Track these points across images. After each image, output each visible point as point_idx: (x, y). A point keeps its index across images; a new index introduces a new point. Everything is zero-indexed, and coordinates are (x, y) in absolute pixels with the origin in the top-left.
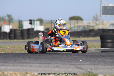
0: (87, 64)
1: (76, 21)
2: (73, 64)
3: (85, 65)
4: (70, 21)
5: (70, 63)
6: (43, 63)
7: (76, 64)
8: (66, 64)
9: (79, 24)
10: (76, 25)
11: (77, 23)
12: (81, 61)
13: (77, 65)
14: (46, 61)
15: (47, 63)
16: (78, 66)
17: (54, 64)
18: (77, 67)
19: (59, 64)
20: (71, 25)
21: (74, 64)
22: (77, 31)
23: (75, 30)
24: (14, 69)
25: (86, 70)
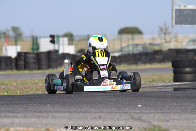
0: (150, 113)
1: (130, 36)
2: (127, 113)
3: (147, 113)
4: (119, 36)
5: (121, 111)
6: (75, 112)
7: (132, 111)
8: (115, 113)
9: (136, 42)
11: (133, 39)
12: (140, 106)
13: (133, 115)
14: (81, 108)
15: (82, 112)
16: (136, 116)
17: (95, 113)
18: (133, 118)
19: (102, 112)
20: (121, 42)
21: (129, 112)
22: (133, 54)
23: (129, 51)
24: (27, 124)
25: (150, 122)
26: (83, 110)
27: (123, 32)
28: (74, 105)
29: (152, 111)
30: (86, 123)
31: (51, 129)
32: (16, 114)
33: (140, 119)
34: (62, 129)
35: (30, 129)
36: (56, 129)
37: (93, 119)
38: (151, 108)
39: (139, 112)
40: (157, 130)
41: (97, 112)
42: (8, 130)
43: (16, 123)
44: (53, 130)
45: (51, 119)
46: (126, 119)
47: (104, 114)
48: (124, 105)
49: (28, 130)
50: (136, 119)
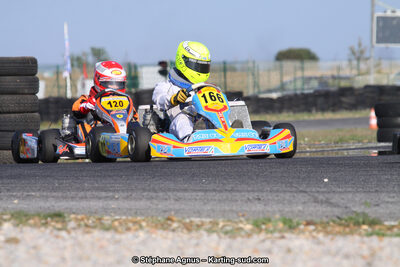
0: (345, 192)
1: (297, 64)
2: (305, 192)
3: (340, 192)
4: (278, 63)
5: (294, 189)
6: (214, 190)
8: (285, 192)
9: (308, 73)
10: (299, 74)
11: (302, 69)
12: (326, 180)
13: (316, 195)
14: (224, 184)
15: (226, 190)
16: (321, 197)
17: (248, 191)
18: (316, 201)
19: (262, 191)
20: (282, 75)
21: (308, 190)
22: (303, 94)
23: (295, 90)
24: (131, 209)
25: (346, 207)
26: (229, 187)
27: (283, 56)
28: (210, 179)
29: (350, 189)
30: (234, 208)
31: (175, 219)
32: (111, 194)
33: (328, 202)
34: (193, 219)
35: (139, 218)
36: (184, 218)
37: (246, 202)
38: (346, 183)
39: (325, 190)
40: (361, 220)
41: (253, 191)
42: (100, 219)
43: (113, 208)
44: (179, 221)
45: (173, 202)
46: (304, 203)
47: (264, 194)
48: (299, 178)
49: (135, 220)
50: (322, 202)
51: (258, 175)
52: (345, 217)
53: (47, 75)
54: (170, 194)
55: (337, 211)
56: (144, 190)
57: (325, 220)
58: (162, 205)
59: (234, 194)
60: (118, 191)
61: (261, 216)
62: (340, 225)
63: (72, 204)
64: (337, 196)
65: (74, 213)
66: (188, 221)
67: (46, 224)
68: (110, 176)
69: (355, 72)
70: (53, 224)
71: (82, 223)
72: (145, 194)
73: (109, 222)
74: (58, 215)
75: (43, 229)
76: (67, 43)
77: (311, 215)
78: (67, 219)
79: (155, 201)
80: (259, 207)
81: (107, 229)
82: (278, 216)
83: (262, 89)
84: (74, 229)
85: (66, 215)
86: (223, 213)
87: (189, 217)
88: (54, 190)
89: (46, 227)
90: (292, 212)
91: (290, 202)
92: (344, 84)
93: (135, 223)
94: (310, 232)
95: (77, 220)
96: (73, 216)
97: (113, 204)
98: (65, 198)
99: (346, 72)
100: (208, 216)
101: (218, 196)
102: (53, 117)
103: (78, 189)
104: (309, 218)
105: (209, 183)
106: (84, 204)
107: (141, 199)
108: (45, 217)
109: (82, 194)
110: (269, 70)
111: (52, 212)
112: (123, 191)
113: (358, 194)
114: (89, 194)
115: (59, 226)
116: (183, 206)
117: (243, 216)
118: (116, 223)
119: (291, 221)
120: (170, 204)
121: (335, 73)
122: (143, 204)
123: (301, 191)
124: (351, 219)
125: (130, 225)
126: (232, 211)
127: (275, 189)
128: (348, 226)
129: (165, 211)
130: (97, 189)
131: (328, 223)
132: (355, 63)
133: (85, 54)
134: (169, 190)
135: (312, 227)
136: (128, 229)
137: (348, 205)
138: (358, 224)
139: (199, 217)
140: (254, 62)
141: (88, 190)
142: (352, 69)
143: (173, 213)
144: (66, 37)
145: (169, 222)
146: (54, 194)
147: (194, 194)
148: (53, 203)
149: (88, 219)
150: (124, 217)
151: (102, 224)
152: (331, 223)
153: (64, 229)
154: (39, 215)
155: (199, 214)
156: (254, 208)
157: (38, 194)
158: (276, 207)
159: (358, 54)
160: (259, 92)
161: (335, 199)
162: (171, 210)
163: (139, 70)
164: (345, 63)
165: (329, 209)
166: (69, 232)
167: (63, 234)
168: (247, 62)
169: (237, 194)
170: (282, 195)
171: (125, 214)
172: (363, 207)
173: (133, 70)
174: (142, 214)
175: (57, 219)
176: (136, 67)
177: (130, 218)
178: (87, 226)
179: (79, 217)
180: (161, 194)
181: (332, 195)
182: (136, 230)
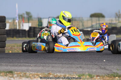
0: (111, 65)
1: (97, 19)
3: (109, 65)
4: (91, 18)
5: (93, 64)
6: (66, 64)
7: (100, 64)
10: (98, 22)
11: (99, 20)
12: (104, 61)
13: (101, 66)
14: (69, 61)
15: (70, 64)
16: (102, 67)
17: (77, 64)
18: (101, 68)
19: (82, 64)
20: (92, 22)
21: (98, 64)
24: (36, 70)
25: (111, 71)
27: (93, 16)
28: (64, 59)
29: (113, 64)
30: (72, 70)
31: (51, 74)
32: (30, 64)
33: (105, 69)
34: (58, 74)
35: (39, 73)
36: (54, 74)
37: (76, 68)
38: (111, 62)
39: (104, 64)
40: (116, 75)
41: (79, 64)
42: (25, 74)
43: (30, 70)
44: (53, 75)
45: (51, 68)
46: (96, 69)
47: (83, 65)
48: (95, 59)
49: (37, 74)
50: (103, 68)
51: (81, 59)
52: (110, 74)
53: (10, 21)
54: (50, 65)
55: (108, 72)
56: (41, 63)
57: (103, 75)
58: (47, 69)
59: (72, 65)
60: (32, 63)
61: (81, 73)
62: (108, 77)
63: (16, 68)
64: (108, 66)
65: (16, 71)
66: (56, 74)
67: (6, 75)
68: (30, 58)
69: (117, 22)
70: (9, 75)
71: (19, 75)
72: (42, 65)
73: (28, 75)
74: (11, 72)
75: (5, 77)
76: (17, 10)
77: (98, 73)
78: (14, 73)
79: (45, 67)
80: (81, 70)
81: (27, 77)
82: (87, 73)
83: (85, 27)
84: (16, 77)
85: (13, 72)
86: (68, 72)
87: (56, 73)
88: (10, 63)
89: (6, 76)
90: (92, 72)
91: (92, 68)
92: (113, 26)
93: (37, 75)
94: (98, 79)
95: (17, 74)
96: (16, 72)
97: (30, 68)
98: (13, 66)
99: (114, 22)
100: (63, 73)
101: (67, 66)
102: (12, 36)
103: (18, 63)
104: (98, 74)
105: (64, 61)
106: (20, 68)
107: (40, 67)
108: (6, 73)
109: (20, 64)
110: (88, 21)
111: (9, 71)
112: (34, 63)
113: (115, 66)
114: (22, 64)
115: (11, 76)
116: (55, 69)
117: (75, 73)
118: (31, 75)
119: (91, 75)
120: (50, 68)
121: (110, 22)
122: (40, 68)
123: (96, 65)
124: (112, 75)
125: (36, 76)
126: (71, 71)
127: (86, 63)
128: (111, 77)
129: (48, 71)
130: (25, 63)
131: (104, 76)
132: (117, 18)
133: (24, 14)
134: (50, 63)
135: (98, 78)
136: (35, 77)
137: (112, 70)
138: (115, 77)
139: (60, 73)
140: (82, 18)
141: (22, 63)
142: (116, 20)
143: (51, 72)
144: (17, 8)
145: (49, 75)
146: (10, 64)
147: (59, 65)
148: (9, 67)
149: (21, 73)
150: (34, 73)
151: (26, 75)
152: (105, 76)
153: (13, 77)
154: (4, 72)
155: (60, 72)
156: (79, 70)
157: (4, 64)
158: (86, 70)
159: (119, 16)
160: (84, 28)
161: (107, 67)
162: (50, 70)
163: (42, 20)
164: (114, 19)
165: (105, 71)
166: (14, 78)
167: (12, 79)
168: (80, 18)
169: (73, 65)
170: (89, 66)
171: (34, 72)
172: (117, 70)
173: (40, 20)
174: (40, 72)
175: (10, 73)
176: (41, 19)
177: (36, 73)
178: (21, 76)
179: (18, 73)
180: (47, 65)
181: (106, 66)
182: (38, 78)
